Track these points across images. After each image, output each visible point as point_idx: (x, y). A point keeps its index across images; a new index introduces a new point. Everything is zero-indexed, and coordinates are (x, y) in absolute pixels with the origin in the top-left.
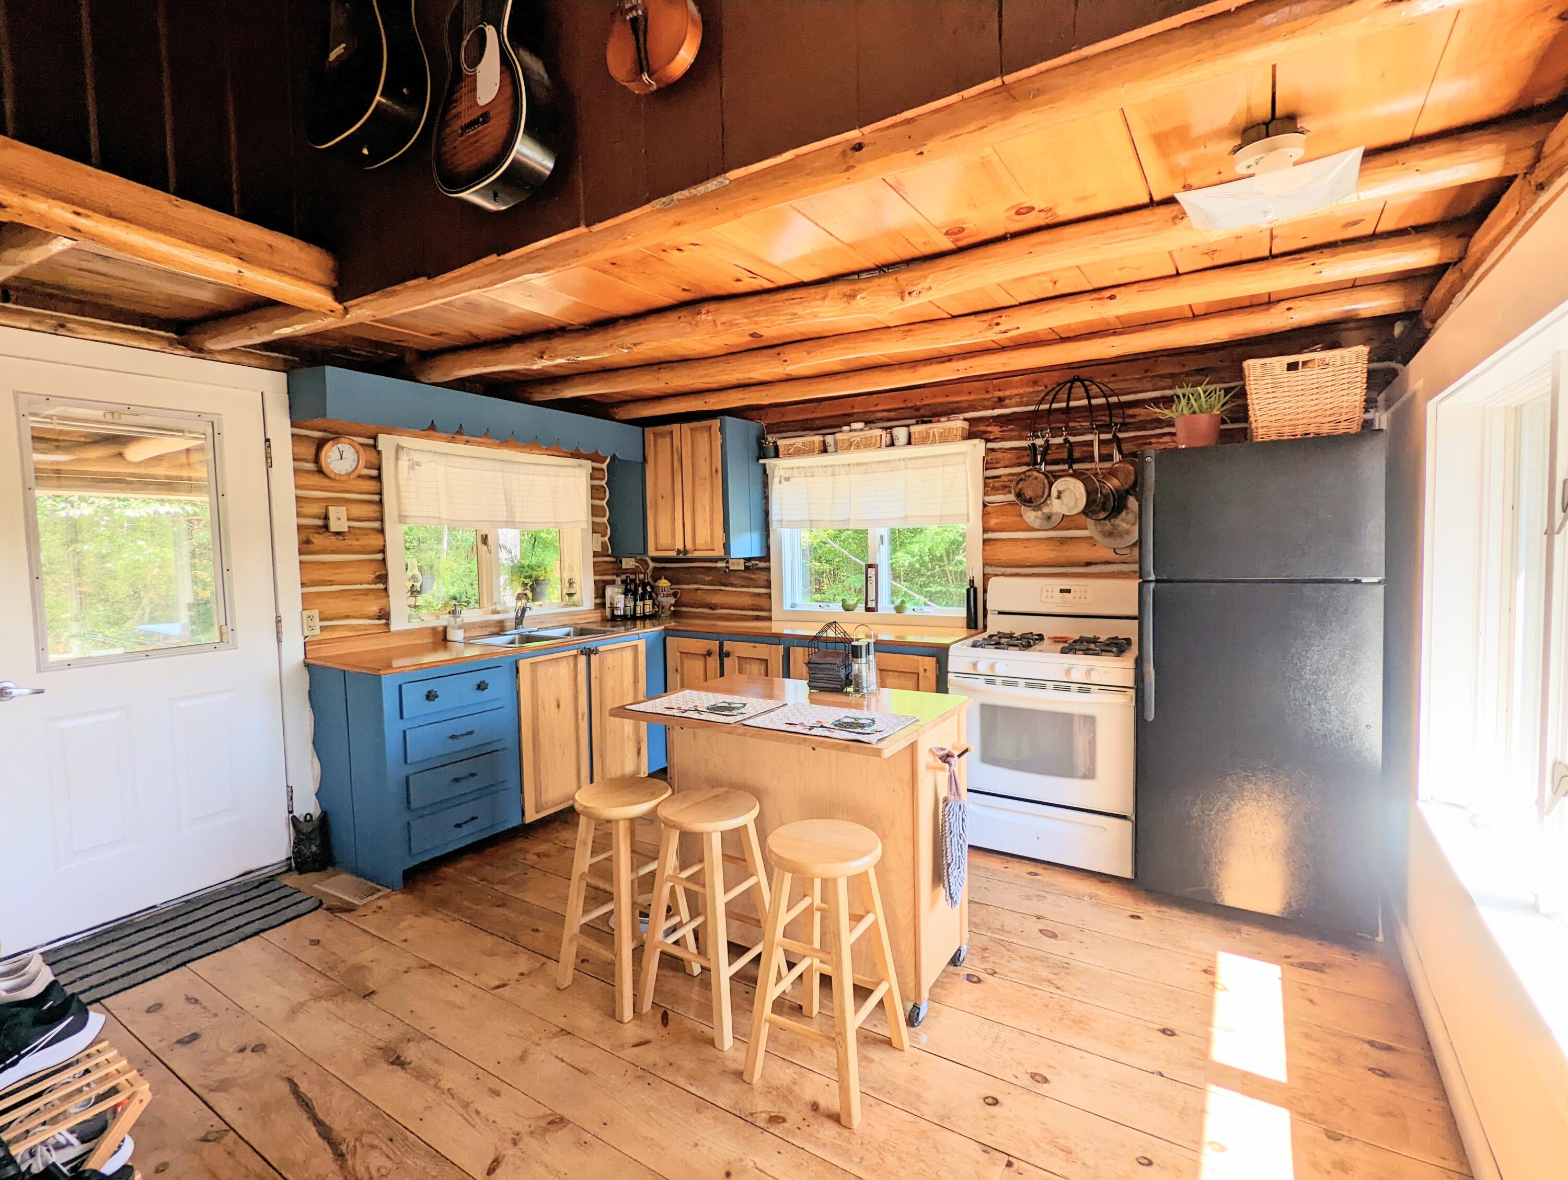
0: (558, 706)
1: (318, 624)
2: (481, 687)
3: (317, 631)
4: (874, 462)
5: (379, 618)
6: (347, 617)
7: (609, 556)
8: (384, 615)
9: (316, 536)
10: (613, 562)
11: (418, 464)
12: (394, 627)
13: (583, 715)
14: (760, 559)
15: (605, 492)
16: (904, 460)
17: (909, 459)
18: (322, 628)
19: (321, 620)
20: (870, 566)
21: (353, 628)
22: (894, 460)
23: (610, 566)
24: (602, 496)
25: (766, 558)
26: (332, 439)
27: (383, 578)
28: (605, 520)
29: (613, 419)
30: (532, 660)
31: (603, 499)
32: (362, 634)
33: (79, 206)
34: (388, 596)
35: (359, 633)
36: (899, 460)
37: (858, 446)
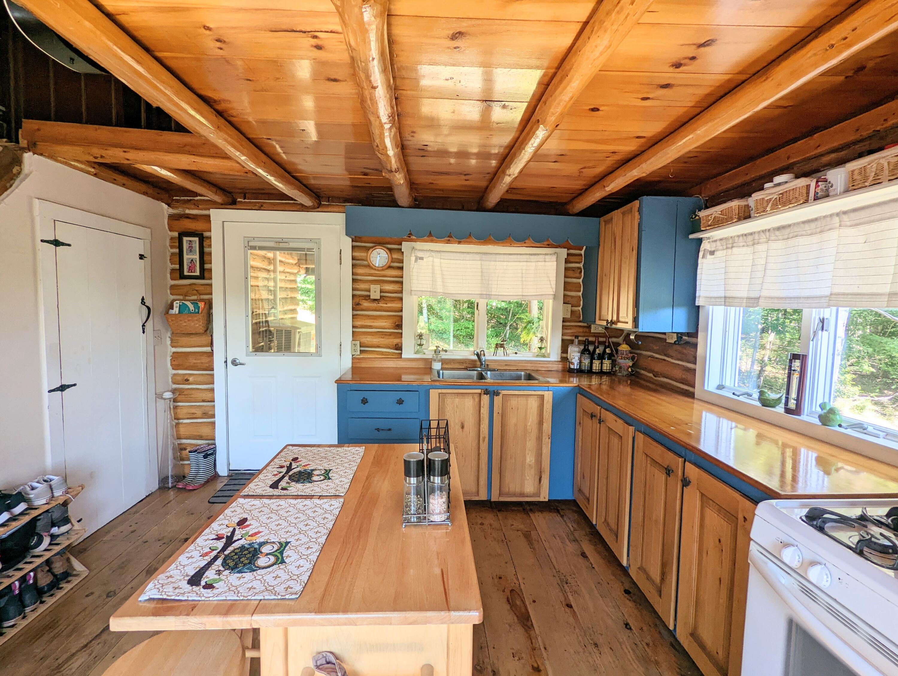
0: (463, 427)
1: (359, 349)
2: (400, 402)
3: (359, 353)
4: (798, 224)
5: (396, 349)
6: (379, 347)
7: (580, 322)
8: (399, 347)
9: (364, 301)
10: (584, 327)
11: (422, 258)
12: (403, 356)
13: (484, 438)
14: (688, 335)
15: (581, 272)
16: (838, 214)
17: (845, 213)
18: (361, 351)
19: (361, 346)
20: (795, 357)
21: (382, 353)
22: (825, 217)
23: (581, 330)
24: (578, 275)
25: (694, 334)
26: (372, 247)
27: (399, 326)
28: (580, 294)
29: (569, 215)
30: (440, 391)
31: (580, 278)
32: (387, 357)
33: (125, 148)
34: (402, 337)
35: (383, 356)
36: (831, 215)
37: (775, 206)
